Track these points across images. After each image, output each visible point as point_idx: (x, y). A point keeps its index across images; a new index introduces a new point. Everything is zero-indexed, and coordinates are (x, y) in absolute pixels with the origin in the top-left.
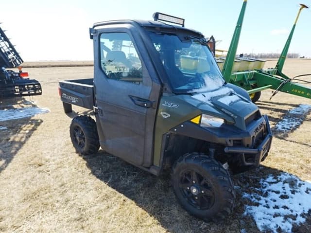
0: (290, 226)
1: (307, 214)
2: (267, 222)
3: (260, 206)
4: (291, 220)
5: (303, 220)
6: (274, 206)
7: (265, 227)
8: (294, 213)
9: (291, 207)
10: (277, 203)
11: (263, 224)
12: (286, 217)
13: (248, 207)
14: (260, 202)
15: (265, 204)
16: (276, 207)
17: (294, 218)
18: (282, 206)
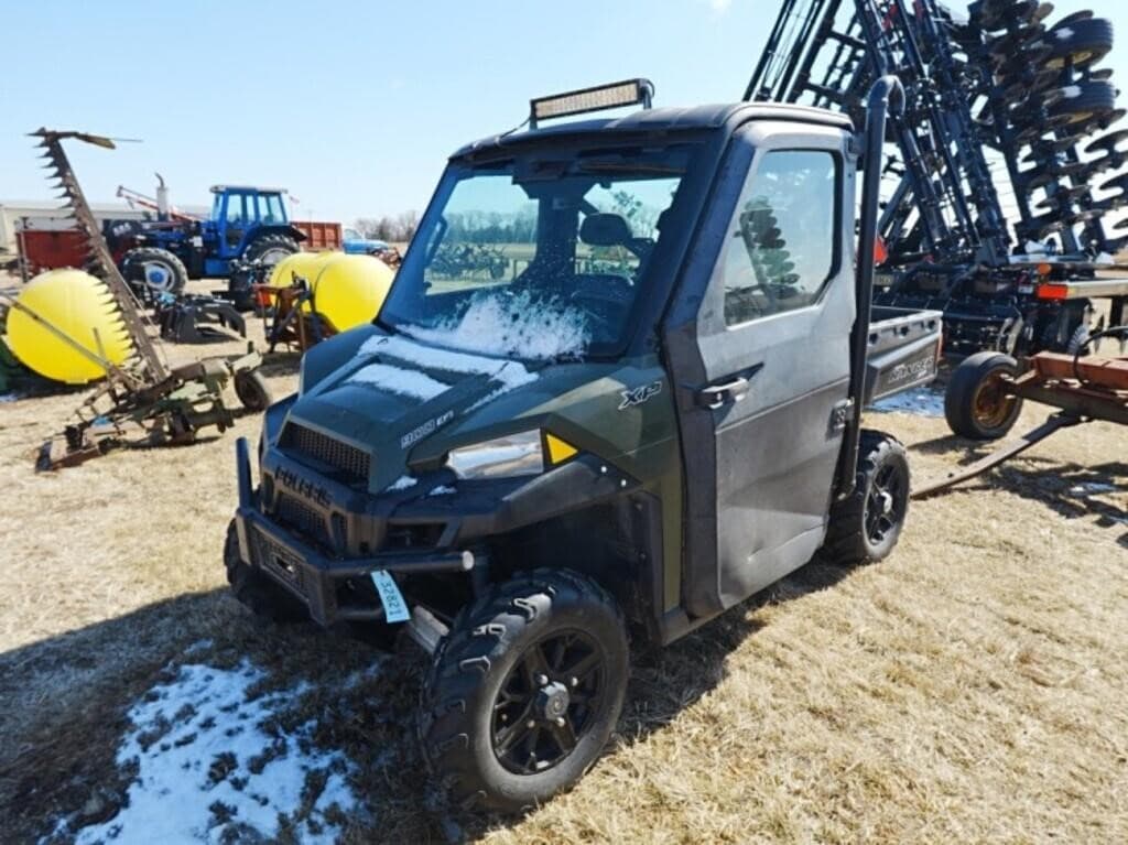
0: (137, 720)
1: (127, 787)
2: (188, 687)
3: (243, 697)
4: (148, 729)
5: (124, 756)
6: (215, 722)
7: (185, 678)
8: (155, 748)
9: (178, 756)
10: (216, 732)
11: (192, 676)
12: (163, 726)
13: (259, 674)
14: (255, 704)
15: (242, 709)
16: (208, 724)
17: (146, 742)
18: (199, 736)
